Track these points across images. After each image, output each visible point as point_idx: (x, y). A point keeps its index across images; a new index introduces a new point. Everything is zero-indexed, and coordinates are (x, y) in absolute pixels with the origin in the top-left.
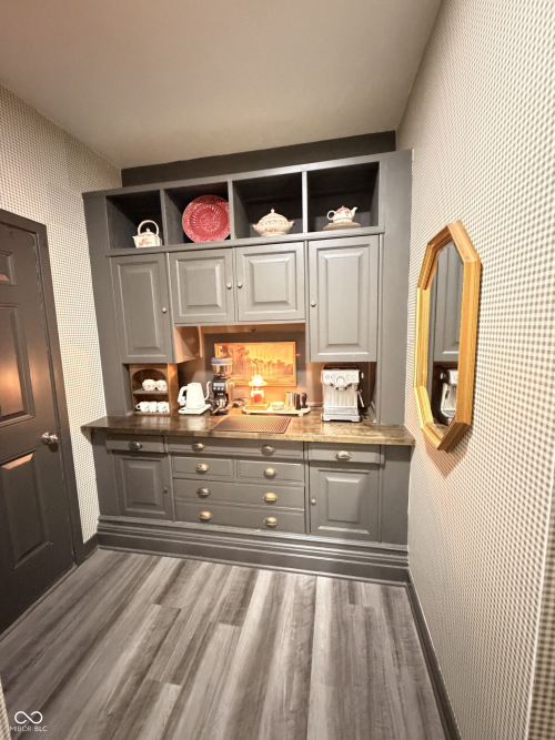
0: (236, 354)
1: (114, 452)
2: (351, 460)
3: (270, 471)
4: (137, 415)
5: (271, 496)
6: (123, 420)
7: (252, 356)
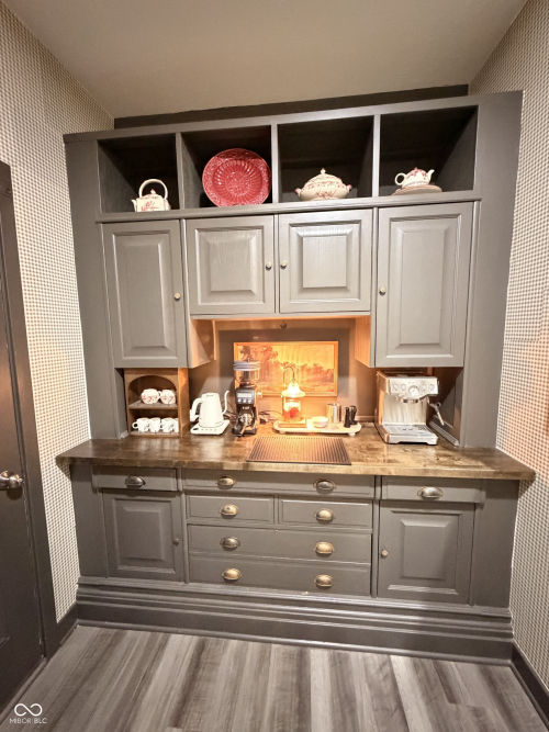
0: (261, 356)
1: (103, 490)
2: (441, 499)
3: (325, 513)
4: (134, 438)
5: (324, 547)
6: (114, 446)
7: (281, 359)
